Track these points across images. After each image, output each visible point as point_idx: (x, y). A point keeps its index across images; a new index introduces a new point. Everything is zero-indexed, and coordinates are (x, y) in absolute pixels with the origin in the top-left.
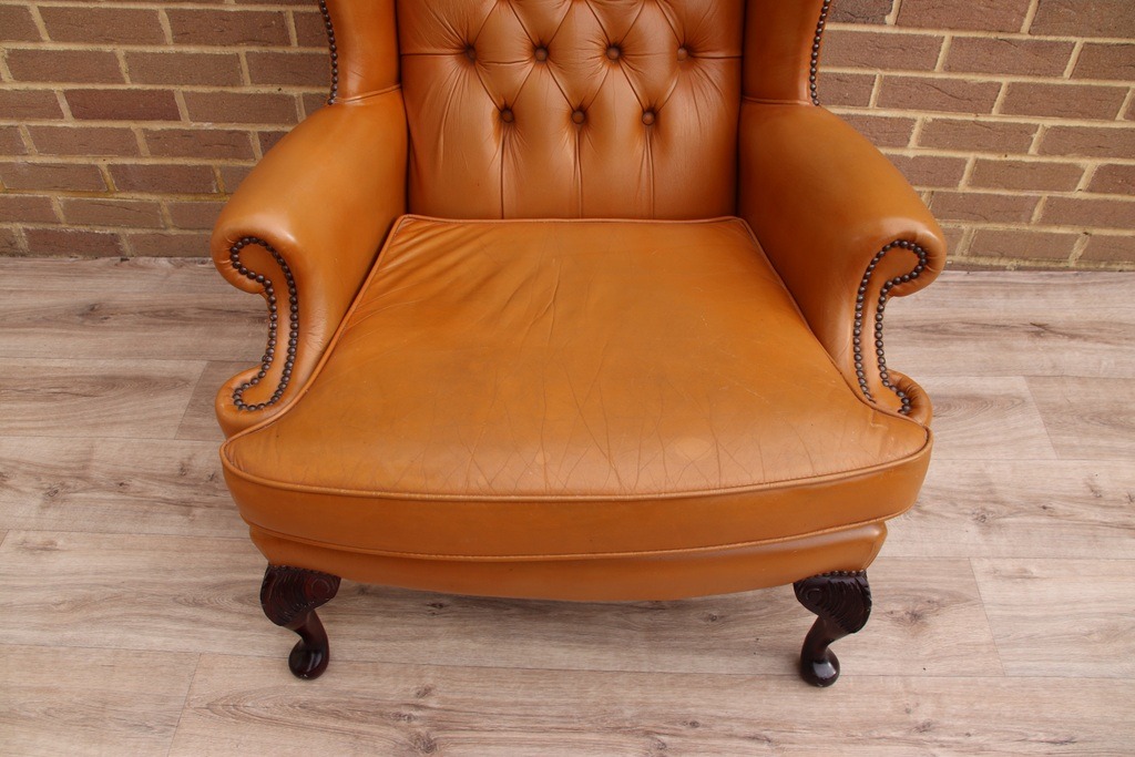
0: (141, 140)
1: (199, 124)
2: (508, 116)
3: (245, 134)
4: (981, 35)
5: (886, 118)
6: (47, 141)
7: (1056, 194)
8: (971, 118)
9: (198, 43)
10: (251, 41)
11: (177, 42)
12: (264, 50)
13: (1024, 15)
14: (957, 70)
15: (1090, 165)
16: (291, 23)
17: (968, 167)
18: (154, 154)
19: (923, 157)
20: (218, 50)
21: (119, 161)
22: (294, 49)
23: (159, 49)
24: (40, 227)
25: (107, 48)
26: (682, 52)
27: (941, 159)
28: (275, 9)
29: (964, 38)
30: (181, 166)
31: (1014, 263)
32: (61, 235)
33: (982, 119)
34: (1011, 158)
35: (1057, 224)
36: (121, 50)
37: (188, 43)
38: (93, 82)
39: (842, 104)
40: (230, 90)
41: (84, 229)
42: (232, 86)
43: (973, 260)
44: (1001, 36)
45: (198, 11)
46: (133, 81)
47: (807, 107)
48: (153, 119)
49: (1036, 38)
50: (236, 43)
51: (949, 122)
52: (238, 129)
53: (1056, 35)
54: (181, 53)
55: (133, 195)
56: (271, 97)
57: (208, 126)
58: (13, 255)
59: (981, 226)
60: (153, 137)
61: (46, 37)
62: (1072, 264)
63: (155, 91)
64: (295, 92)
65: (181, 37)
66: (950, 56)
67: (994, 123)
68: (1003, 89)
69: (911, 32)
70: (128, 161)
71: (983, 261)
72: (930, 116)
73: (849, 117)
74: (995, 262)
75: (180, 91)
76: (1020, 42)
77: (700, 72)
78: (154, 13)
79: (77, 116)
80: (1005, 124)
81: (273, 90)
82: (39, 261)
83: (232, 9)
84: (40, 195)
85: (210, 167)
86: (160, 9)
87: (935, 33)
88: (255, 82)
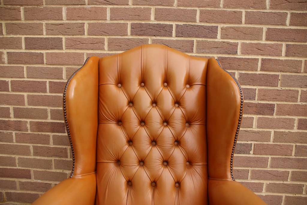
1: (37, 180)
2: (130, 183)
4: (280, 157)
5: (254, 183)
8: (282, 182)
9: (40, 156)
10: (56, 156)
11: (34, 155)
12: (60, 159)
13: (292, 150)
14: (275, 167)
16: (68, 151)
17: (283, 198)
18: (21, 189)
19: (268, 195)
20: (46, 158)
21: (9, 191)
22: (69, 159)
23: (28, 157)
25: (13, 156)
26: (188, 163)
27: (274, 196)
28: (64, 147)
29: (275, 158)
30: (29, 193)
33: (285, 182)
34: (297, 195)
36: (17, 157)
37: (37, 156)
38: (7, 166)
39: (239, 179)
40: (48, 170)
42: (49, 169)
44: (286, 157)
45: (42, 146)
46: (19, 166)
47: (230, 181)
48: (23, 178)
49: (297, 157)
50: (52, 156)
51: (275, 184)
52: (49, 183)
53: (303, 156)
54: (35, 159)
55: (12, 202)
56: (60, 173)
57: (39, 181)
60: (22, 184)
63: (25, 169)
64: (67, 172)
65: (36, 154)
66: (272, 163)
67: (289, 184)
68: (290, 173)
69: (258, 156)
70: (12, 191)
72: (268, 182)
73: (242, 183)
75: (32, 170)
76: (293, 158)
77: (194, 170)
78: (29, 147)
80: (293, 184)
81: (61, 171)
83: (52, 146)
85: (38, 194)
86: (31, 145)
87: (266, 156)
88: (56, 168)
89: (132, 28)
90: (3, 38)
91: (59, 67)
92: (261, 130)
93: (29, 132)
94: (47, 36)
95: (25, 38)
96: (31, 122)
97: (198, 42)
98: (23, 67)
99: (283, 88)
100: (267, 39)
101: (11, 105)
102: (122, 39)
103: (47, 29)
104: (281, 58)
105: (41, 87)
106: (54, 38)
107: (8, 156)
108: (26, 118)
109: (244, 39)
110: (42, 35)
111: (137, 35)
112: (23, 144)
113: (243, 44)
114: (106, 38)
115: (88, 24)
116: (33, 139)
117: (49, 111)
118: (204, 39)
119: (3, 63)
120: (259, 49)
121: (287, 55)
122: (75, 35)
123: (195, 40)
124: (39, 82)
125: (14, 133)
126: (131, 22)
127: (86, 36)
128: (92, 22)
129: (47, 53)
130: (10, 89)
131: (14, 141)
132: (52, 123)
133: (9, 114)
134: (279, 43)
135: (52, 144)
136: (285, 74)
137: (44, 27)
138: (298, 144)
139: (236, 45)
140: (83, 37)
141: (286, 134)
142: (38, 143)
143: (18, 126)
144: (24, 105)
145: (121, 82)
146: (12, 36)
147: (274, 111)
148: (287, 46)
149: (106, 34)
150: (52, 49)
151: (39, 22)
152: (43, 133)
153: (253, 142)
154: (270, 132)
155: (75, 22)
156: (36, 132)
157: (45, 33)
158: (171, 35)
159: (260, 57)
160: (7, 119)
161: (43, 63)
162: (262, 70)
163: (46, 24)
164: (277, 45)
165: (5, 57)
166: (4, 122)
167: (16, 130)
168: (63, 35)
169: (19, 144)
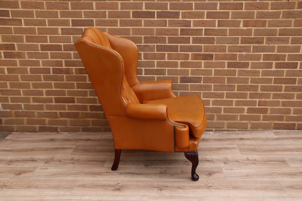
0: (67, 107)
1: (78, 104)
4: (218, 84)
5: (205, 100)
6: (48, 108)
7: (241, 114)
8: (221, 99)
9: (81, 88)
10: (91, 88)
12: (92, 90)
13: (225, 80)
14: (216, 91)
15: (246, 108)
17: (222, 109)
18: (69, 110)
19: (213, 107)
20: (84, 90)
23: (73, 90)
24: (42, 126)
25: (64, 90)
27: (217, 108)
29: (216, 85)
30: (74, 112)
31: (237, 129)
32: (46, 127)
33: (223, 99)
34: (230, 107)
35: (243, 120)
36: (66, 90)
38: (60, 96)
40: (85, 97)
41: (51, 126)
43: (228, 129)
44: (222, 84)
45: (82, 83)
46: (67, 96)
48: (70, 103)
49: (228, 84)
50: (88, 89)
51: (217, 100)
52: (86, 105)
53: (232, 84)
54: (77, 90)
55: (63, 118)
57: (80, 104)
58: (35, 132)
59: (228, 121)
60: (69, 106)
61: (53, 88)
62: (249, 129)
63: (71, 97)
65: (78, 87)
66: (214, 88)
67: (225, 100)
68: (225, 93)
69: (206, 84)
70: (63, 111)
71: (231, 129)
72: (213, 99)
75: (76, 97)
76: (226, 85)
78: (74, 83)
79: (56, 102)
80: (227, 100)
81: (93, 97)
82: (40, 133)
84: (44, 119)
85: (79, 112)
86: (75, 83)
87: (210, 84)
88: (90, 96)
89: (133, 14)
90: (58, 20)
92: (207, 69)
93: (74, 74)
94: (85, 19)
95: (72, 20)
96: (75, 69)
97: (169, 21)
98: (71, 37)
99: (218, 45)
100: (207, 18)
101: (63, 59)
102: (127, 20)
103: (85, 15)
104: (215, 28)
106: (89, 20)
107: (61, 89)
108: (72, 66)
109: (194, 18)
110: (82, 18)
111: (135, 17)
112: (70, 82)
113: (194, 21)
114: (119, 19)
115: (108, 11)
116: (76, 79)
118: (172, 19)
119: (59, 34)
120: (203, 24)
121: (218, 26)
122: (101, 18)
123: (167, 19)
125: (65, 75)
126: (132, 11)
127: (107, 19)
128: (110, 10)
129: (85, 28)
130: (63, 50)
131: (65, 80)
133: (62, 64)
134: (214, 19)
135: (88, 81)
136: (218, 37)
137: (83, 14)
138: (228, 77)
139: (190, 21)
140: (105, 19)
141: (221, 71)
142: (79, 81)
143: (68, 71)
144: (71, 59)
146: (64, 19)
147: (213, 58)
148: (219, 21)
149: (119, 17)
150: (87, 26)
151: (80, 11)
153: (202, 76)
154: (212, 70)
155: (100, 10)
156: (78, 74)
157: (83, 17)
158: (154, 17)
159: (204, 28)
160: (60, 68)
162: (205, 35)
163: (84, 12)
164: (213, 21)
165: (60, 31)
166: (59, 69)
167: (66, 73)
168: (94, 18)
169: (68, 82)
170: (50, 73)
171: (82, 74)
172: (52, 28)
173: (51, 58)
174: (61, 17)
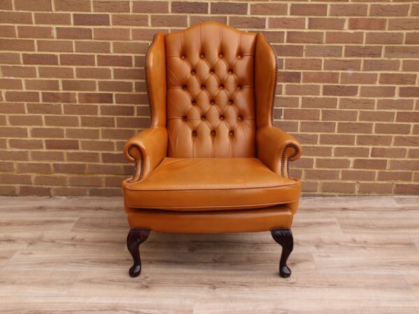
0: (65, 156)
1: (84, 151)
3: (97, 154)
4: (308, 121)
6: (36, 156)
7: (344, 169)
8: (312, 145)
9: (88, 126)
10: (104, 126)
11: (82, 126)
12: (107, 128)
13: (319, 114)
14: (304, 131)
15: (352, 159)
16: (116, 121)
17: (315, 161)
18: (69, 160)
20: (94, 128)
21: (57, 162)
22: (116, 128)
23: (76, 128)
24: (25, 185)
25: (61, 127)
26: (240, 118)
27: (305, 159)
28: (112, 116)
29: (304, 122)
31: (338, 194)
32: (32, 188)
33: (315, 145)
34: (327, 158)
35: (347, 180)
36: (65, 128)
37: (85, 126)
38: (55, 137)
40: (95, 140)
41: (40, 186)
43: (324, 193)
44: (314, 121)
45: (89, 117)
46: (66, 137)
48: (70, 149)
49: (324, 121)
50: (99, 126)
52: (96, 152)
53: (329, 120)
54: (82, 129)
55: (59, 174)
56: (107, 142)
57: (87, 151)
58: (13, 196)
59: (324, 181)
60: (69, 155)
61: (44, 124)
62: (357, 194)
63: (73, 140)
64: (114, 141)
65: (84, 124)
66: (301, 127)
67: (319, 147)
68: (319, 136)
69: (289, 120)
70: (60, 163)
71: (327, 194)
74: (331, 194)
75: (80, 140)
76: (320, 123)
77: (245, 123)
79: (47, 148)
80: (322, 147)
81: (108, 140)
82: (22, 197)
83: (100, 116)
84: (28, 174)
85: (85, 164)
86: (79, 116)
87: (295, 121)
88: (103, 138)
89: (172, 6)
90: (52, 14)
91: (107, 41)
92: (290, 96)
93: (78, 103)
94: (95, 13)
95: (74, 14)
96: (79, 94)
97: (230, 18)
98: (72, 42)
99: (308, 58)
100: (291, 14)
101: (60, 77)
102: (163, 16)
103: (95, 7)
104: (304, 31)
105: (89, 60)
106: (102, 15)
107: (57, 127)
108: (74, 90)
109: (270, 14)
110: (90, 11)
111: (176, 12)
112: (71, 115)
113: (270, 19)
114: (149, 15)
115: (133, 2)
116: (81, 110)
117: (97, 83)
118: (235, 15)
119: (52, 38)
120: (285, 23)
121: (309, 28)
122: (121, 12)
123: (228, 16)
124: (87, 56)
125: (62, 105)
126: (171, 1)
127: (131, 13)
129: (95, 29)
130: (59, 63)
131: (63, 112)
132: (100, 94)
133: (58, 86)
134: (302, 17)
135: (100, 114)
136: (308, 44)
137: (92, 4)
138: (324, 109)
139: (264, 20)
140: (128, 14)
141: (313, 100)
142: (86, 114)
143: (67, 98)
144: (73, 77)
145: (185, 54)
146: (61, 12)
147: (300, 78)
148: (310, 19)
149: (149, 11)
150: (99, 25)
152: (92, 104)
153: (283, 108)
154: (298, 98)
156: (84, 103)
157: (92, 9)
158: (206, 13)
159: (286, 30)
160: (56, 92)
161: (91, 38)
162: (287, 42)
163: (93, 1)
164: (301, 19)
165: (54, 32)
166: (53, 94)
167: (65, 102)
168: (109, 11)
169: (68, 115)
170: (38, 101)
171: (91, 102)
172: (42, 28)
173: (41, 76)
174: (57, 10)
